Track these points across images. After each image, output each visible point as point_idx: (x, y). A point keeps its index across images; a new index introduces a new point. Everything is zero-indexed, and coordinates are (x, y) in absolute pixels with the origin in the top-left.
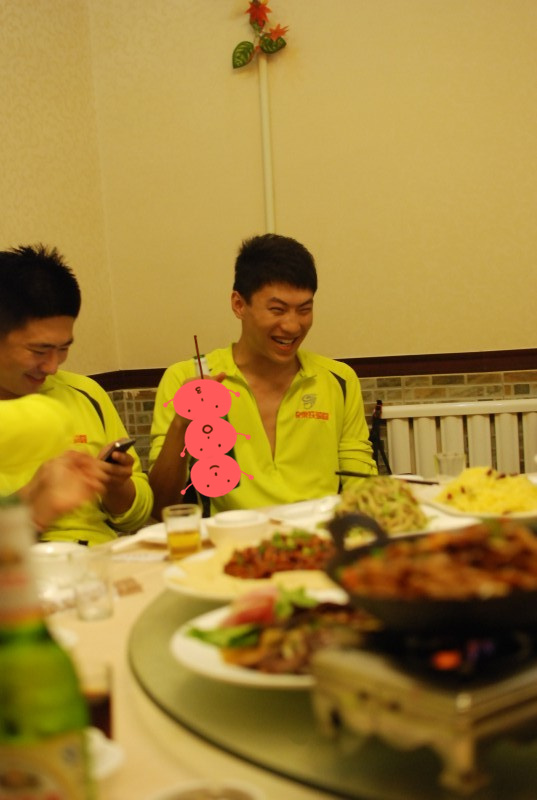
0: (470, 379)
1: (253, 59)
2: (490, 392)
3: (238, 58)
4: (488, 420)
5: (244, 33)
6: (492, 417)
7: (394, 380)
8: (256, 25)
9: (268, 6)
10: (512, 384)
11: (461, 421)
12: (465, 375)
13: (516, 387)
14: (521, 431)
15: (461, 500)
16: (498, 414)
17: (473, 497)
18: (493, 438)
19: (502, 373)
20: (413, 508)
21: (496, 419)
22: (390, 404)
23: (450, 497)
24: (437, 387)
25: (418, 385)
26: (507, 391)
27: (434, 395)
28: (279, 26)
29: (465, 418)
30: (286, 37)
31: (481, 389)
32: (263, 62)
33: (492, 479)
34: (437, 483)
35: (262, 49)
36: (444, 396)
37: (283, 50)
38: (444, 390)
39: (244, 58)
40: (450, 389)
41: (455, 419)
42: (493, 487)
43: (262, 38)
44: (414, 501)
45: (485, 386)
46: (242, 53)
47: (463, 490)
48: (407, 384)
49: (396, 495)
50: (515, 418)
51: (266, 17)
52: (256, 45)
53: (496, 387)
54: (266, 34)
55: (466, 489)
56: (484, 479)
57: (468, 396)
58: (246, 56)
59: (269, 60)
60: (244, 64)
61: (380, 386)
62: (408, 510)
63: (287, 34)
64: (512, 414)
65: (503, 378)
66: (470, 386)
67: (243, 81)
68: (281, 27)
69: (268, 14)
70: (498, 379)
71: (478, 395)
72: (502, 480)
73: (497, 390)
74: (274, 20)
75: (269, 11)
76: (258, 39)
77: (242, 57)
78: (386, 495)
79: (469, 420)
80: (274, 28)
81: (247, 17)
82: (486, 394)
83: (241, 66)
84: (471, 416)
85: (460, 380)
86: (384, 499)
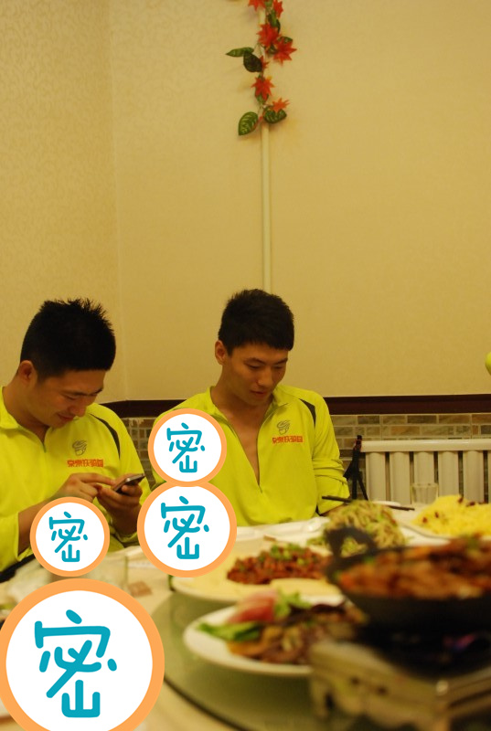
0: (441, 419)
1: (257, 128)
2: (459, 431)
3: (244, 126)
4: (456, 456)
5: (249, 104)
6: (460, 454)
7: (373, 418)
8: (260, 98)
9: (272, 82)
10: (479, 425)
11: (432, 457)
12: (437, 415)
13: (483, 428)
14: (486, 467)
15: (435, 524)
16: (466, 451)
17: (445, 521)
18: (461, 473)
19: (470, 414)
20: (393, 529)
21: (464, 455)
22: (369, 439)
23: (425, 520)
24: (410, 425)
25: (394, 423)
26: (475, 432)
27: (408, 432)
28: (281, 99)
29: (436, 454)
30: (288, 109)
31: (451, 429)
32: (265, 131)
33: (463, 506)
34: (413, 509)
35: (266, 119)
36: (418, 433)
37: (283, 121)
38: (418, 428)
39: (249, 126)
40: (424, 428)
41: (427, 454)
42: (463, 513)
43: (265, 110)
44: (394, 523)
45: (455, 425)
46: (247, 122)
47: (437, 516)
48: (385, 422)
49: (379, 518)
50: (481, 455)
51: (269, 91)
52: (260, 115)
53: (464, 427)
54: (269, 106)
55: (440, 515)
56: (456, 505)
57: (440, 434)
58: (250, 125)
59: (270, 130)
60: (249, 132)
61: (360, 423)
62: (388, 531)
63: (288, 107)
64: (479, 451)
65: (471, 419)
66: (442, 425)
67: (247, 147)
68: (283, 101)
69: (271, 89)
70: (466, 420)
71: (449, 433)
72: (472, 507)
73: (465, 429)
74: (277, 94)
75: (272, 86)
76: (262, 110)
77: (247, 125)
78: (370, 517)
79: (439, 456)
80: (276, 101)
81: (254, 90)
82: (455, 433)
83: (246, 133)
84: (442, 452)
85: (432, 420)
86: (368, 520)
